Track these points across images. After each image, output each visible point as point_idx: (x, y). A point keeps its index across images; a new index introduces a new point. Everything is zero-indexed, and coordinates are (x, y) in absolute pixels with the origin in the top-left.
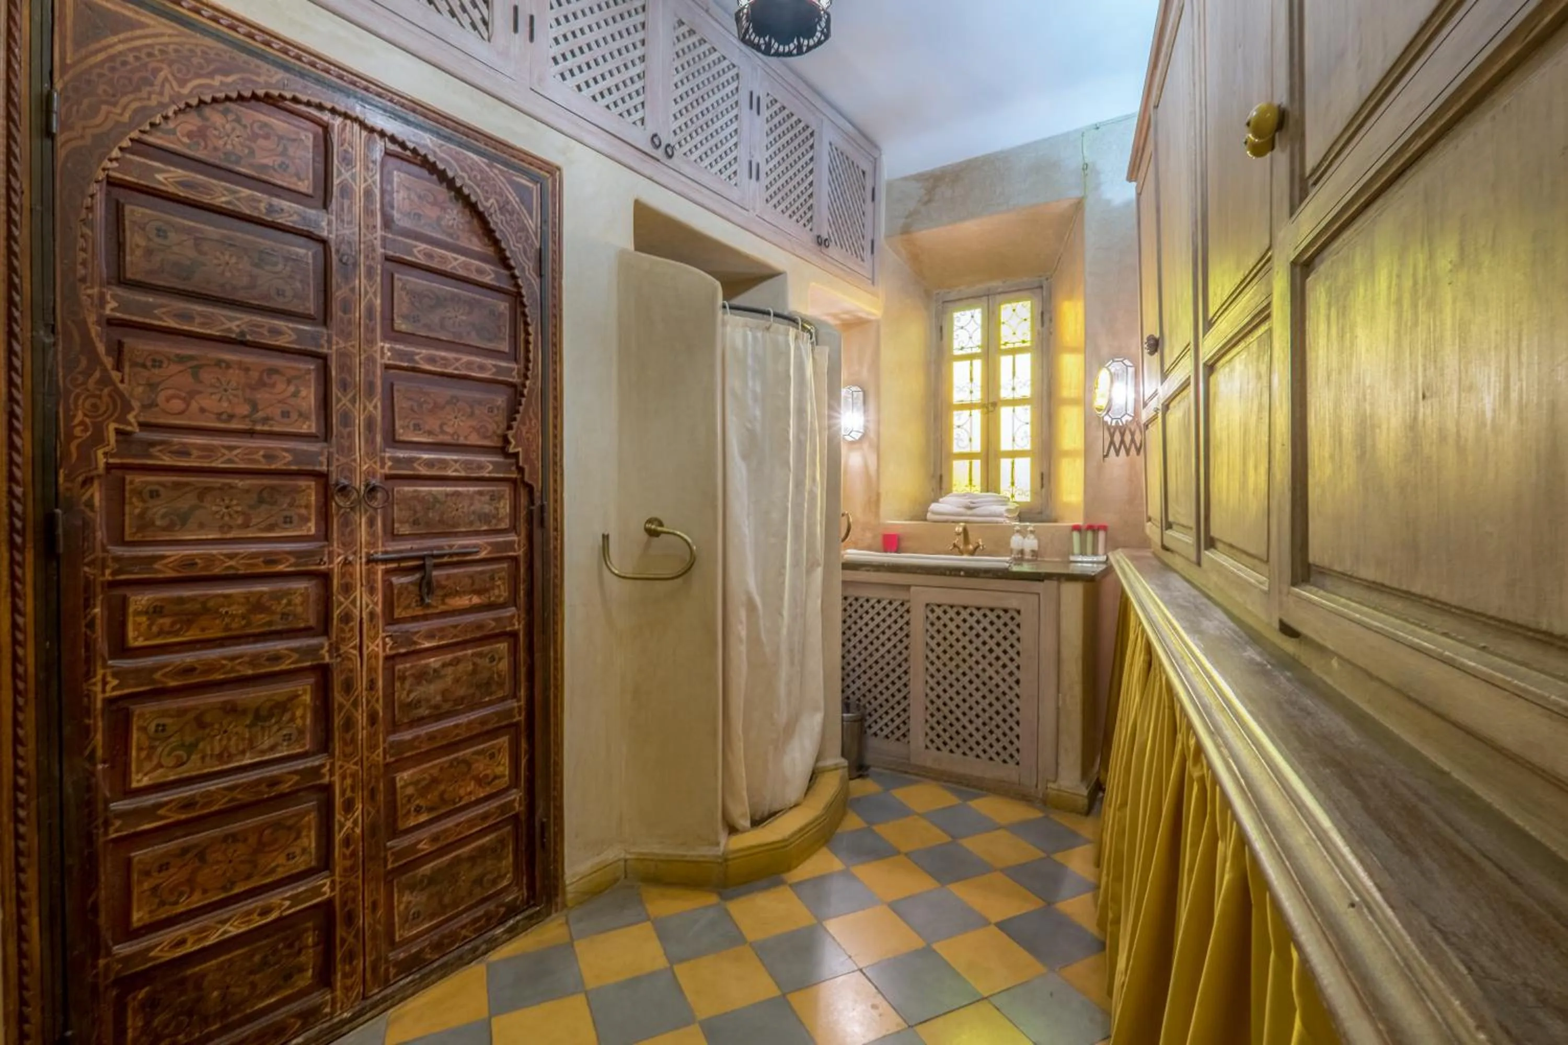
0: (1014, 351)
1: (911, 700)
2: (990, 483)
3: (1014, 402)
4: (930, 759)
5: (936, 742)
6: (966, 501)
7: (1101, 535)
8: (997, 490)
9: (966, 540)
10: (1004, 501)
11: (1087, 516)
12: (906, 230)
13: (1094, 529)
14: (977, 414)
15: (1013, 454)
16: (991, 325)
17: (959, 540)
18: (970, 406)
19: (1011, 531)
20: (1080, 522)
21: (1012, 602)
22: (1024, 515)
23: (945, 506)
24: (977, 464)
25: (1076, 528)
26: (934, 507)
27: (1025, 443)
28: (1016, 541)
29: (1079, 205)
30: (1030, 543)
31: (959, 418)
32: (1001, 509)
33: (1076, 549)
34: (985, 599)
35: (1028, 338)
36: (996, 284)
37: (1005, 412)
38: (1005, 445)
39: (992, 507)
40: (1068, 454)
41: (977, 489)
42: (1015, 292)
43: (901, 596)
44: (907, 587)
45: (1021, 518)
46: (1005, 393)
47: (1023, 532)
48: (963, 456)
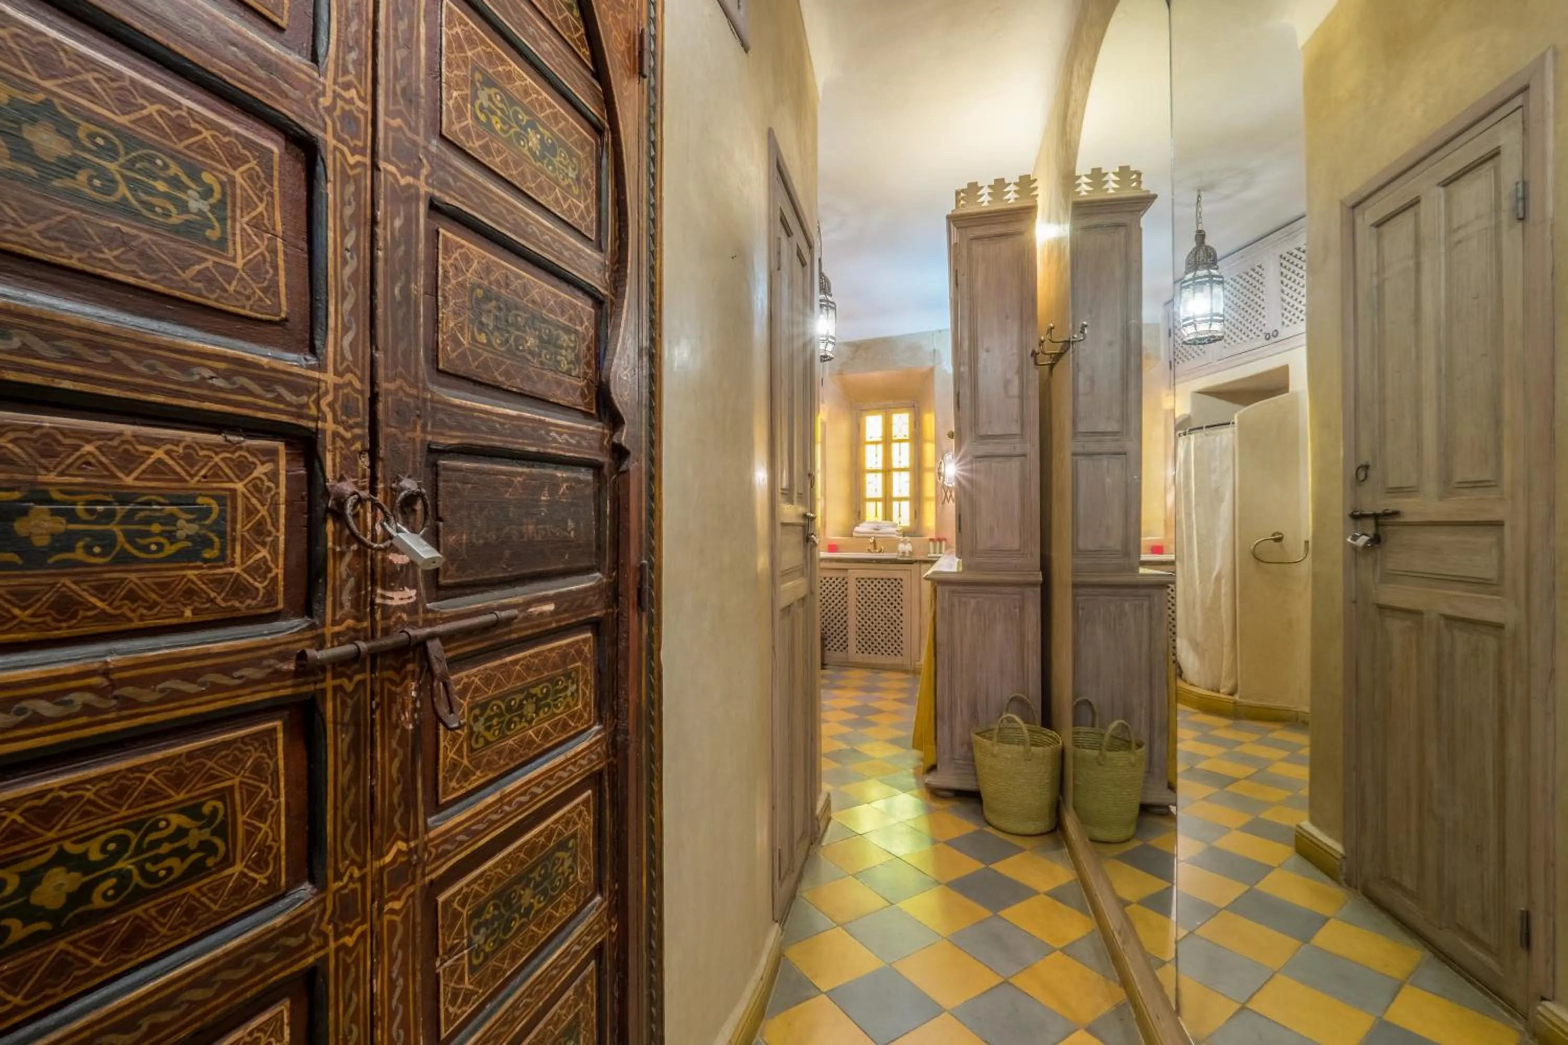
0: (900, 441)
1: (849, 629)
2: (887, 515)
3: (900, 470)
4: (859, 658)
5: (862, 649)
6: (875, 526)
7: (944, 543)
8: (891, 520)
9: (875, 548)
10: (895, 525)
11: (937, 532)
12: (840, 373)
13: (940, 540)
14: (880, 476)
15: (900, 499)
16: (887, 426)
17: (871, 547)
18: (875, 471)
19: (898, 541)
20: (933, 537)
21: (898, 575)
22: (905, 533)
23: (862, 528)
24: (880, 505)
25: (931, 540)
26: (857, 529)
27: (906, 493)
28: (901, 547)
29: (932, 370)
30: (908, 548)
31: (869, 477)
32: (893, 530)
33: (932, 550)
34: (885, 575)
35: (907, 434)
36: (890, 402)
37: (895, 475)
38: (895, 494)
39: (887, 529)
40: (929, 499)
41: (880, 518)
42: (899, 408)
43: (842, 574)
44: (846, 570)
45: (904, 535)
46: (895, 465)
47: (904, 542)
48: (871, 500)
